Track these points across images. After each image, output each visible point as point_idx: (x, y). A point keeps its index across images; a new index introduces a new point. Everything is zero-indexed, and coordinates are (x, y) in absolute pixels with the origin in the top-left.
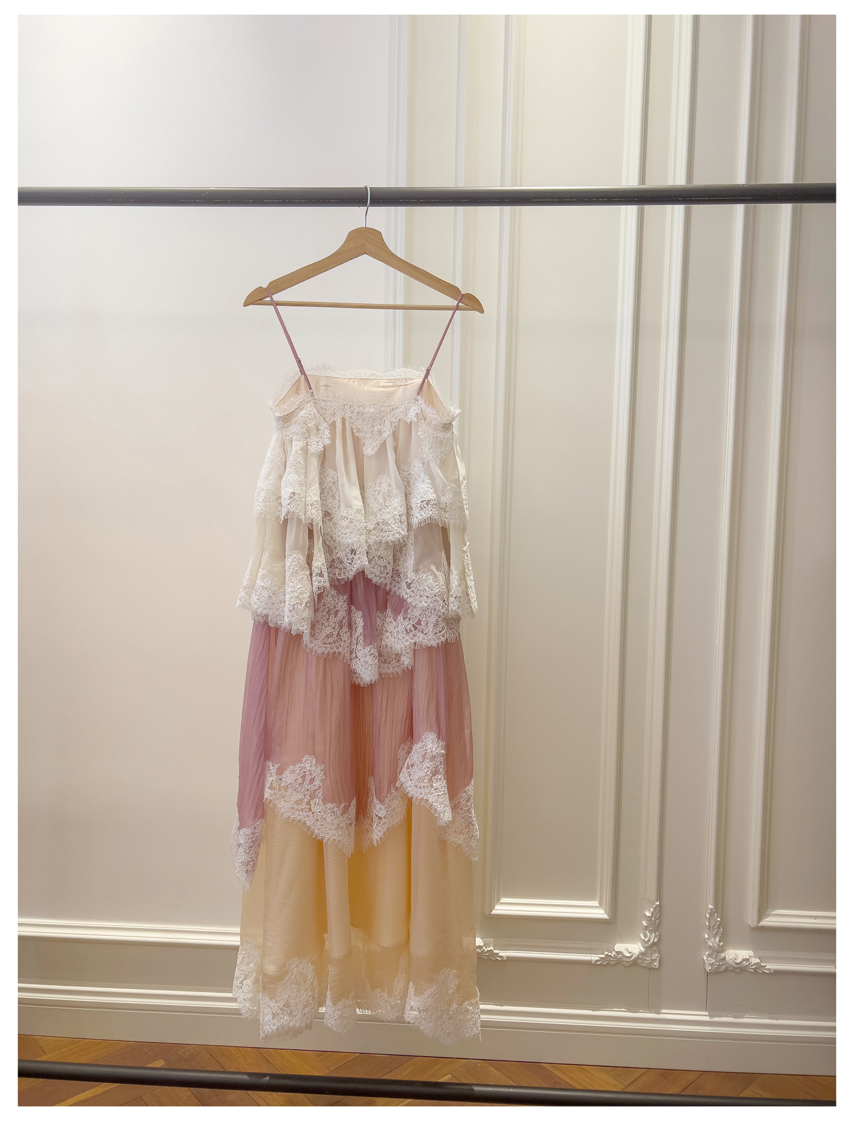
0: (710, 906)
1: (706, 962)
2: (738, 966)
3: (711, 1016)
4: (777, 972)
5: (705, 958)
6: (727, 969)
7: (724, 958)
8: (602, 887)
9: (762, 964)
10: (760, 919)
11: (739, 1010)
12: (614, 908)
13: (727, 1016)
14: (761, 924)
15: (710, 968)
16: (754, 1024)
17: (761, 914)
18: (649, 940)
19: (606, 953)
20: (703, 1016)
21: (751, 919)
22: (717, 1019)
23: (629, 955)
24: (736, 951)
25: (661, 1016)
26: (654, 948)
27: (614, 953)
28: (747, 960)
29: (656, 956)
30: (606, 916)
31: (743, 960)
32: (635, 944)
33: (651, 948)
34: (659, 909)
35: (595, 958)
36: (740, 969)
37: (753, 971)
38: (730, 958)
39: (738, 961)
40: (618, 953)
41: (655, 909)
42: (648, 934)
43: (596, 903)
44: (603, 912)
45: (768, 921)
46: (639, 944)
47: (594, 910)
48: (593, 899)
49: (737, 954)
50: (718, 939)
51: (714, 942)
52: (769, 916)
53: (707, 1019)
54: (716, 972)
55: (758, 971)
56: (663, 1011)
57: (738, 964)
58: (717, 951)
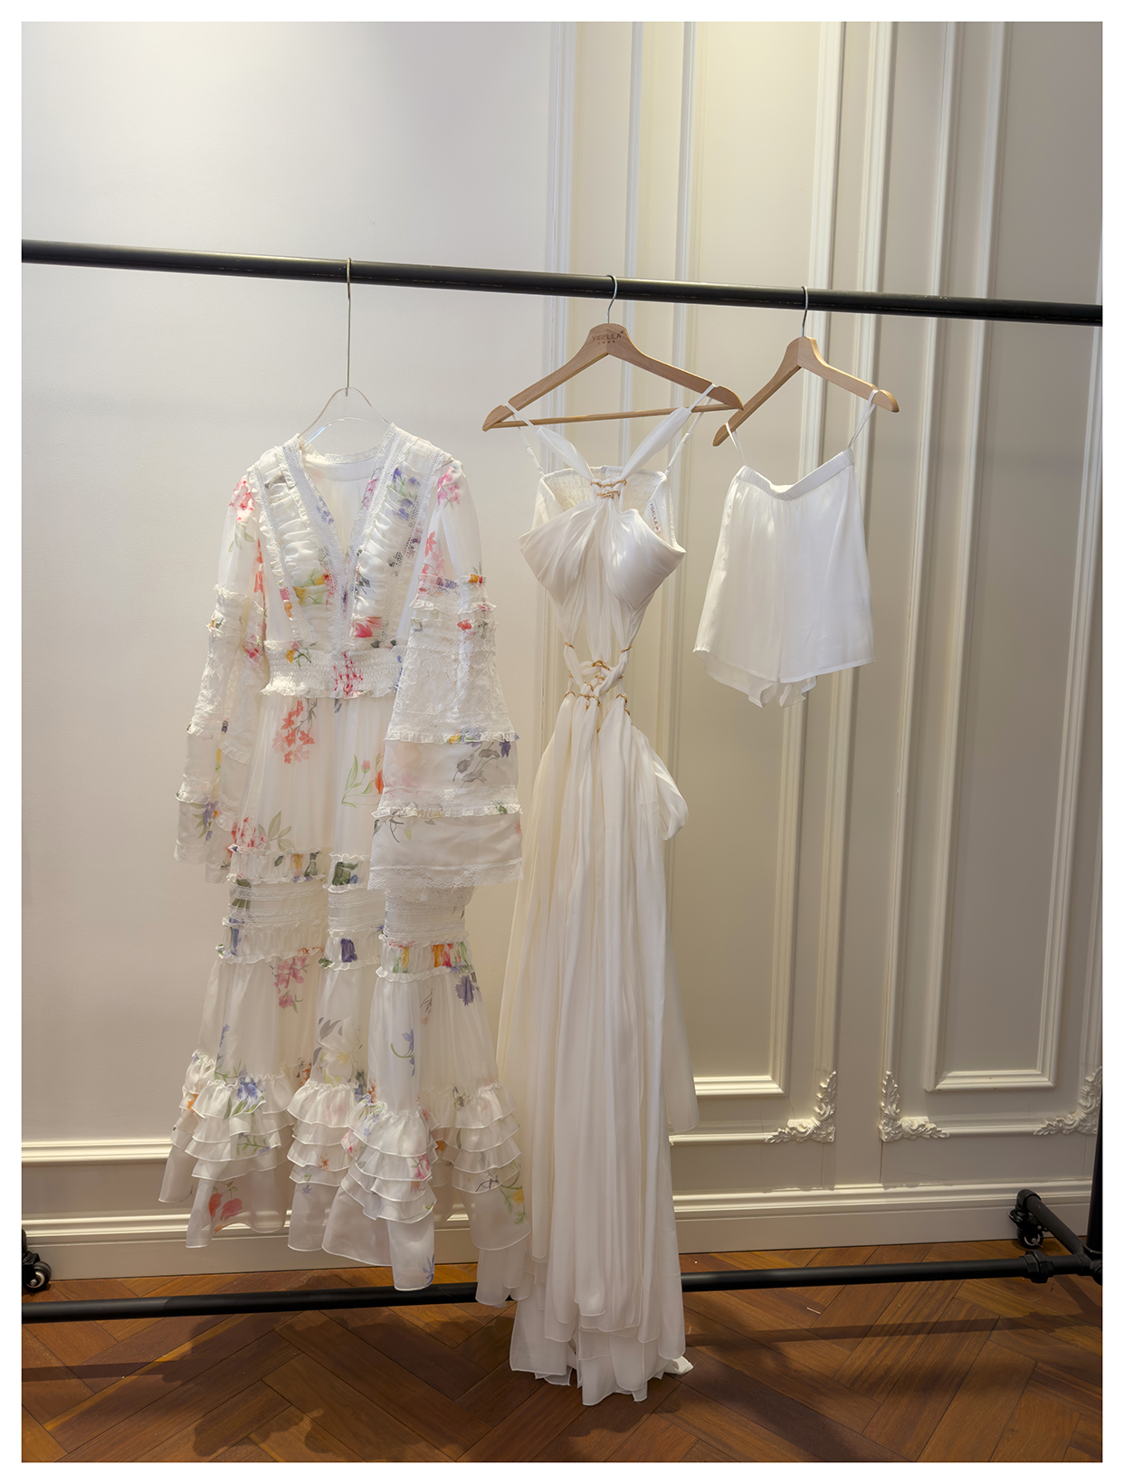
0: (888, 1073)
1: (883, 1131)
2: (915, 1133)
3: (885, 1187)
4: (953, 1136)
5: (881, 1127)
6: (902, 1138)
7: (900, 1126)
8: (775, 1059)
9: (937, 1129)
10: (936, 1084)
11: (913, 1178)
12: (787, 1083)
13: (902, 1186)
14: (938, 1087)
15: (886, 1137)
16: (929, 1192)
17: (939, 1076)
18: (825, 1113)
19: (780, 1130)
20: (877, 1188)
21: (927, 1084)
22: (891, 1190)
23: (803, 1130)
24: (911, 1118)
25: (835, 1192)
26: (830, 1121)
27: (787, 1130)
28: (923, 1126)
29: (831, 1129)
30: (780, 1091)
31: (920, 1126)
32: (809, 1118)
33: (825, 1121)
34: (834, 1080)
35: (767, 1136)
36: (917, 1136)
37: (928, 1137)
38: (906, 1125)
39: (915, 1128)
40: (792, 1129)
41: (831, 1079)
42: (824, 1106)
43: (768, 1078)
44: (776, 1086)
45: (945, 1084)
46: (813, 1118)
47: (765, 1084)
48: (765, 1073)
49: (913, 1121)
50: (894, 1106)
51: (890, 1109)
52: (945, 1078)
53: (882, 1190)
54: (892, 1141)
55: (934, 1137)
56: (836, 1186)
57: (913, 1131)
58: (893, 1119)
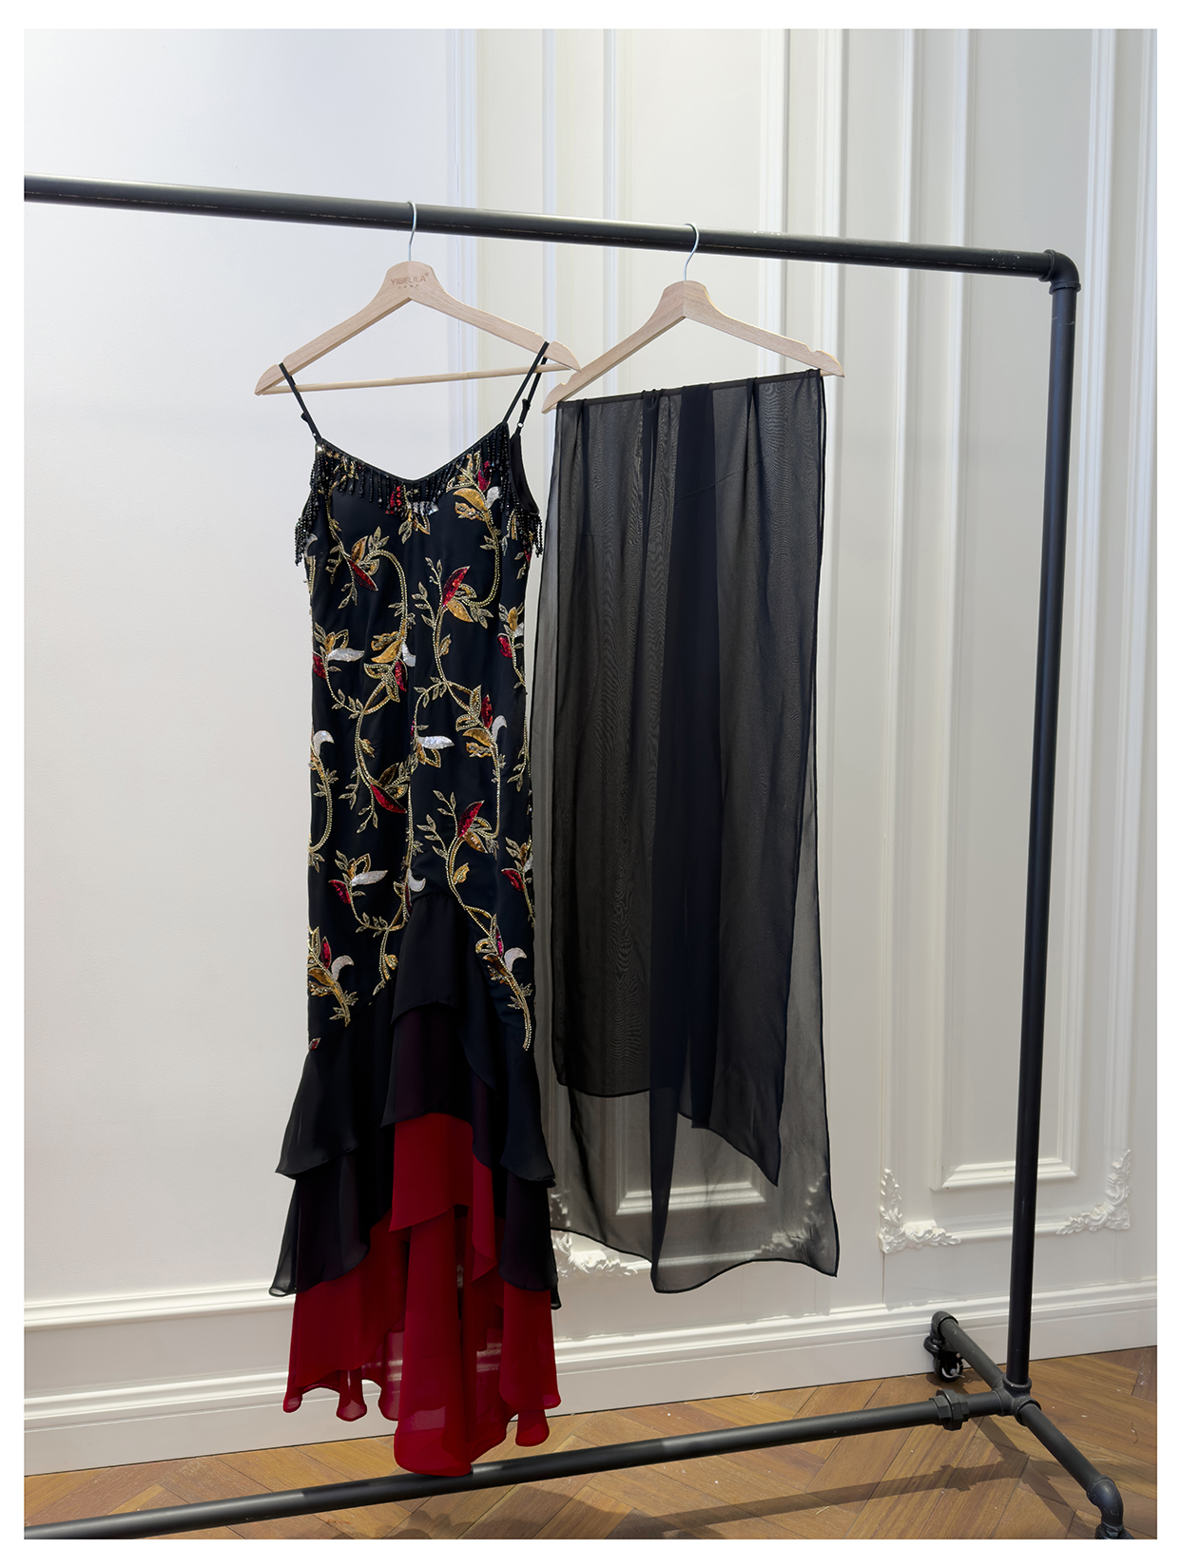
0: (887, 1171)
1: (883, 1241)
2: (921, 1240)
3: (889, 1308)
4: (965, 1242)
5: (881, 1236)
6: (906, 1247)
7: (904, 1234)
9: (947, 1235)
10: (943, 1180)
12: (770, 1191)
13: (908, 1303)
14: (947, 1184)
15: (888, 1248)
17: (945, 1171)
20: (879, 1309)
21: (933, 1182)
22: (896, 1311)
24: (916, 1223)
25: (832, 1317)
28: (930, 1232)
31: (926, 1232)
36: (924, 1244)
37: (937, 1244)
38: (911, 1231)
39: (920, 1234)
40: (778, 1245)
43: (747, 1184)
45: (953, 1181)
47: (745, 1193)
49: (918, 1226)
50: (896, 1210)
51: (892, 1214)
52: (952, 1173)
53: (885, 1312)
54: (895, 1252)
55: (943, 1245)
56: (832, 1311)
57: (919, 1238)
58: (894, 1226)
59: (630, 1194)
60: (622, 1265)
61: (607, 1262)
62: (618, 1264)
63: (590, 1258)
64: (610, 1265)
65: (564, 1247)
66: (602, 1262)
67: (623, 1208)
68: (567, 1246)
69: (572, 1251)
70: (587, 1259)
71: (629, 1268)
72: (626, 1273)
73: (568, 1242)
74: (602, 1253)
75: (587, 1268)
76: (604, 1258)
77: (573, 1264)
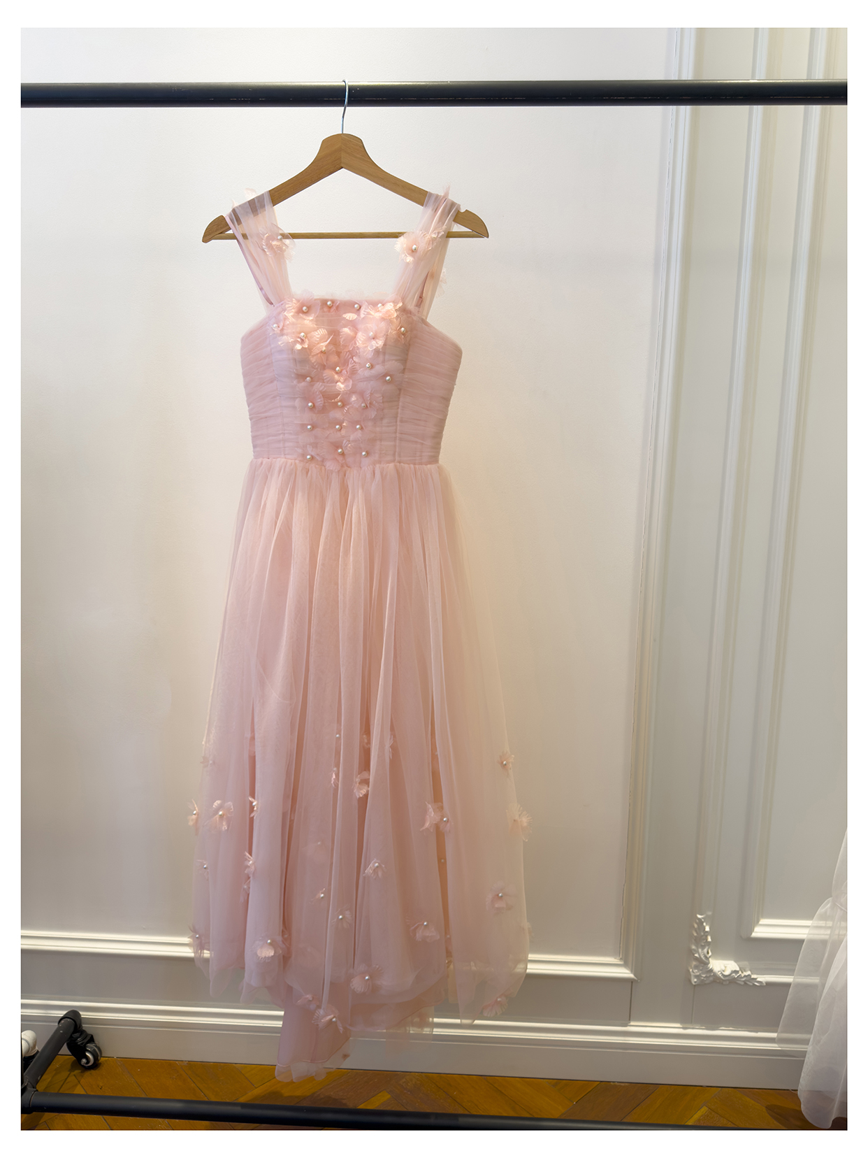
59: (763, 921)
60: (753, 976)
61: (740, 973)
62: (749, 975)
63: (725, 967)
64: (743, 975)
65: (706, 957)
66: (736, 972)
67: (756, 932)
68: (708, 956)
69: (710, 959)
70: (723, 968)
71: (758, 980)
72: (756, 984)
73: (708, 953)
74: (736, 964)
75: (723, 975)
76: (738, 969)
77: (711, 971)
